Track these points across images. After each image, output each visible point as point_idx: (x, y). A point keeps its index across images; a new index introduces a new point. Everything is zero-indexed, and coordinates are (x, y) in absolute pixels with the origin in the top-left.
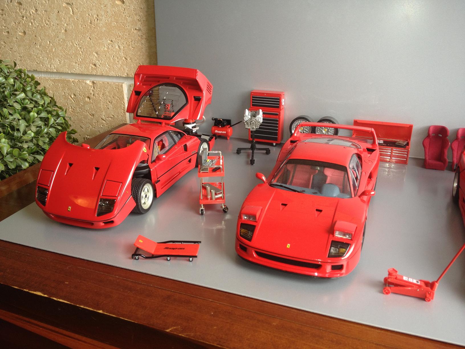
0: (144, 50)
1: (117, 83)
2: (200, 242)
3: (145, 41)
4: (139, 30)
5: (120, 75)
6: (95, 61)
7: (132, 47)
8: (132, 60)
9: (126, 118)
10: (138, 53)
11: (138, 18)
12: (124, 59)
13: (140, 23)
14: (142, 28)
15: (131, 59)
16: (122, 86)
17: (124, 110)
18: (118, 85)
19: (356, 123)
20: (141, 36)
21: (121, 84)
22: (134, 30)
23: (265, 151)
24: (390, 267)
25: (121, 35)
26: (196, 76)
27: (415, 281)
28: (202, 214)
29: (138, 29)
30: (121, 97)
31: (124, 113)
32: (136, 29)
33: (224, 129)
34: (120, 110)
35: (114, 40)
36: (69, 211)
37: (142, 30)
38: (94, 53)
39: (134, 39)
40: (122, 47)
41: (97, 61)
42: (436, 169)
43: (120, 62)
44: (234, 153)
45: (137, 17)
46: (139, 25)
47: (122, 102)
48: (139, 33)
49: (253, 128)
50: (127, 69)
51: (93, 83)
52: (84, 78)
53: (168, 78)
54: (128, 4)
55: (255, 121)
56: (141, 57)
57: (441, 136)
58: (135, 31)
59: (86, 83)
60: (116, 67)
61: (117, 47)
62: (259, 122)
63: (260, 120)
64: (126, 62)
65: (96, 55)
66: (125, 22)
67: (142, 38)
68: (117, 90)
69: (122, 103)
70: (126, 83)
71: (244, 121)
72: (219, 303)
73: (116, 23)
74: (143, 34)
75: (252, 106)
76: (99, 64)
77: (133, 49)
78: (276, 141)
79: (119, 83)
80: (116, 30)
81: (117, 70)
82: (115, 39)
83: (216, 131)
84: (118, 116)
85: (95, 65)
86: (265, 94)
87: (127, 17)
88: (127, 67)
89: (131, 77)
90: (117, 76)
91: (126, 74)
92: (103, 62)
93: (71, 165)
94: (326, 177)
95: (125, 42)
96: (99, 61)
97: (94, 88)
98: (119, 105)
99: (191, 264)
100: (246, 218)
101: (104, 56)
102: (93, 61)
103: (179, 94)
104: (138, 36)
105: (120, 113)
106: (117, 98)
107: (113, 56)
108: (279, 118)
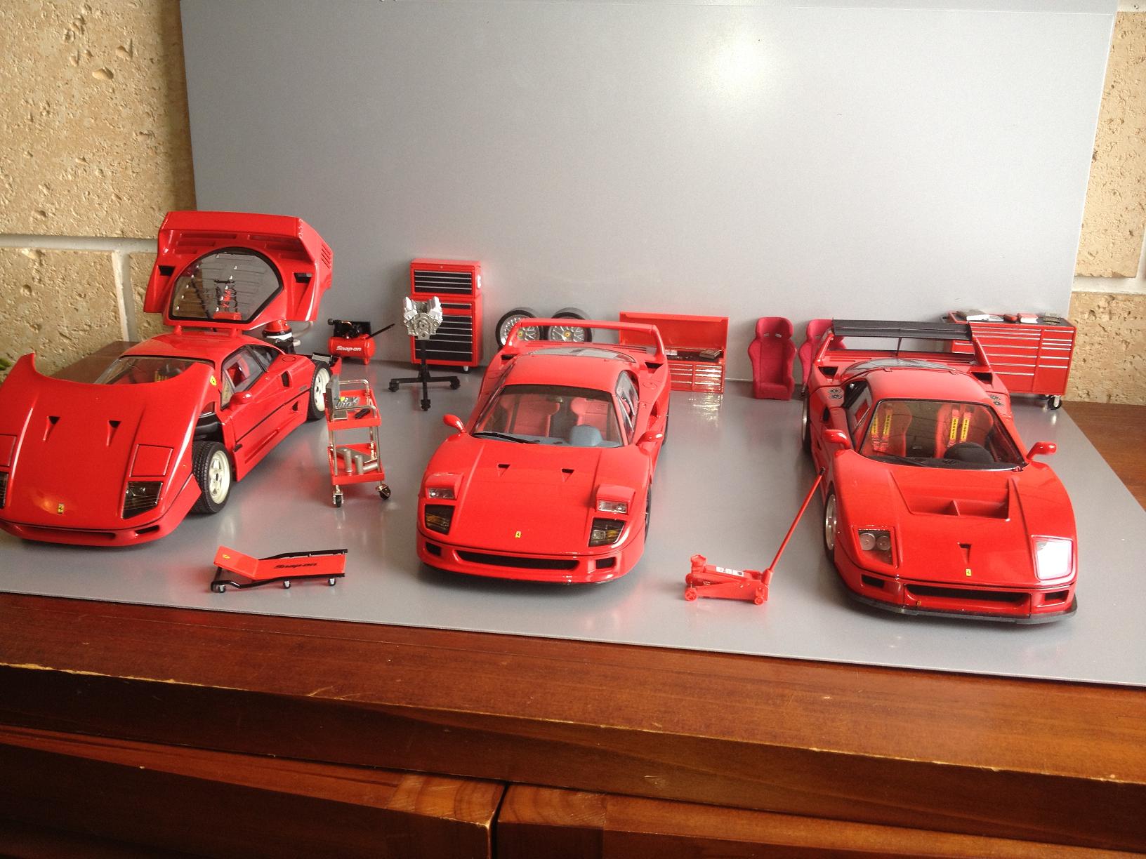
0: (161, 178)
1: (97, 253)
2: (346, 551)
3: (164, 157)
4: (148, 135)
5: (104, 233)
6: (42, 202)
7: (133, 172)
8: (133, 201)
9: (120, 329)
10: (147, 185)
11: (147, 109)
12: (113, 197)
13: (151, 119)
14: (156, 132)
15: (130, 198)
16: (109, 258)
17: (115, 313)
18: (101, 257)
19: (624, 317)
20: (154, 148)
21: (106, 254)
22: (136, 134)
23: (448, 384)
24: (694, 553)
25: (106, 147)
26: (298, 230)
27: (735, 573)
28: (338, 505)
29: (146, 132)
30: (109, 282)
31: (116, 318)
32: (141, 133)
33: (355, 342)
34: (105, 312)
35: (89, 156)
36: (61, 513)
37: (156, 135)
38: (40, 187)
39: (137, 154)
40: (110, 173)
41: (49, 205)
42: (774, 399)
43: (105, 206)
44: (385, 390)
45: (144, 107)
46: (148, 125)
47: (111, 294)
48: (148, 142)
49: (424, 335)
50: (122, 220)
51: (39, 253)
52: (16, 243)
53: (234, 237)
54: (121, 79)
55: (426, 320)
56: (155, 193)
57: (780, 336)
58: (140, 138)
59: (20, 255)
60: (95, 216)
61: (97, 173)
62: (436, 322)
63: (436, 318)
64: (119, 205)
65: (45, 191)
66: (116, 119)
67: (156, 153)
68: (98, 267)
69: (111, 297)
70: (117, 251)
71: (405, 322)
72: (398, 645)
73: (93, 121)
74: (159, 144)
75: (414, 292)
76: (54, 210)
77: (134, 175)
78: (469, 363)
79: (101, 251)
80: (94, 136)
81: (97, 223)
82: (92, 154)
83: (340, 348)
84: (100, 326)
85: (43, 213)
86: (442, 267)
87: (121, 108)
88: (123, 215)
89: (132, 237)
90: (98, 235)
91: (120, 232)
92: (62, 205)
93: (54, 420)
94: (574, 418)
95: (116, 162)
96: (53, 204)
97: (41, 264)
98: (102, 301)
99: (332, 590)
100: (433, 494)
101: (66, 193)
102: (38, 204)
103: (262, 270)
104: (148, 148)
105: (105, 318)
106: (97, 285)
107: (87, 193)
108: (473, 314)
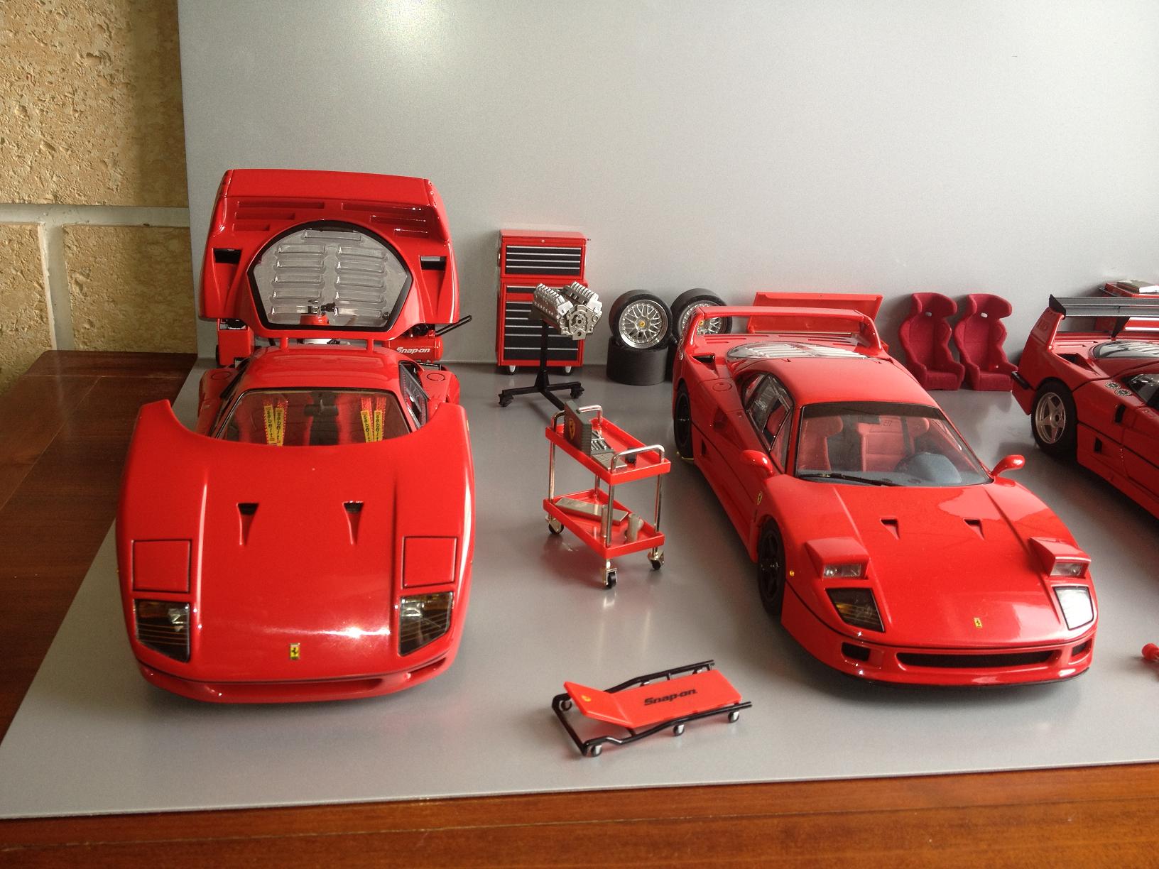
0: (119, 120)
1: (14, 226)
2: (709, 663)
3: (125, 91)
4: (100, 58)
5: (26, 198)
7: (75, 111)
8: (73, 152)
9: (48, 333)
10: (97, 130)
11: (100, 20)
12: (42, 146)
13: (106, 35)
14: (112, 53)
15: (69, 148)
16: (33, 235)
17: (41, 310)
18: (21, 233)
19: (761, 299)
20: (108, 78)
21: (29, 228)
22: (82, 56)
25: (32, 73)
29: (97, 53)
30: (32, 267)
31: (40, 317)
32: (89, 55)
34: (25, 310)
36: (295, 659)
37: (113, 58)
39: (82, 85)
40: (38, 111)
43: (29, 159)
45: (95, 18)
46: (100, 43)
47: (36, 285)
48: (101, 67)
49: (580, 334)
50: (55, 178)
53: (322, 206)
55: (585, 315)
56: (109, 141)
58: (87, 62)
60: (11, 173)
62: (593, 315)
63: (596, 311)
64: (50, 157)
66: (50, 33)
67: (112, 83)
68: (16, 246)
69: (35, 288)
73: (11, 35)
74: (118, 71)
75: (504, 274)
77: (77, 115)
79: (23, 224)
80: (13, 56)
81: (16, 183)
82: (8, 84)
84: (17, 330)
86: (543, 241)
87: (57, 17)
88: (57, 172)
89: (71, 203)
90: (17, 201)
91: (51, 197)
93: (249, 510)
95: (48, 97)
98: (21, 294)
100: (831, 573)
104: (99, 76)
105: (24, 318)
106: (14, 272)
